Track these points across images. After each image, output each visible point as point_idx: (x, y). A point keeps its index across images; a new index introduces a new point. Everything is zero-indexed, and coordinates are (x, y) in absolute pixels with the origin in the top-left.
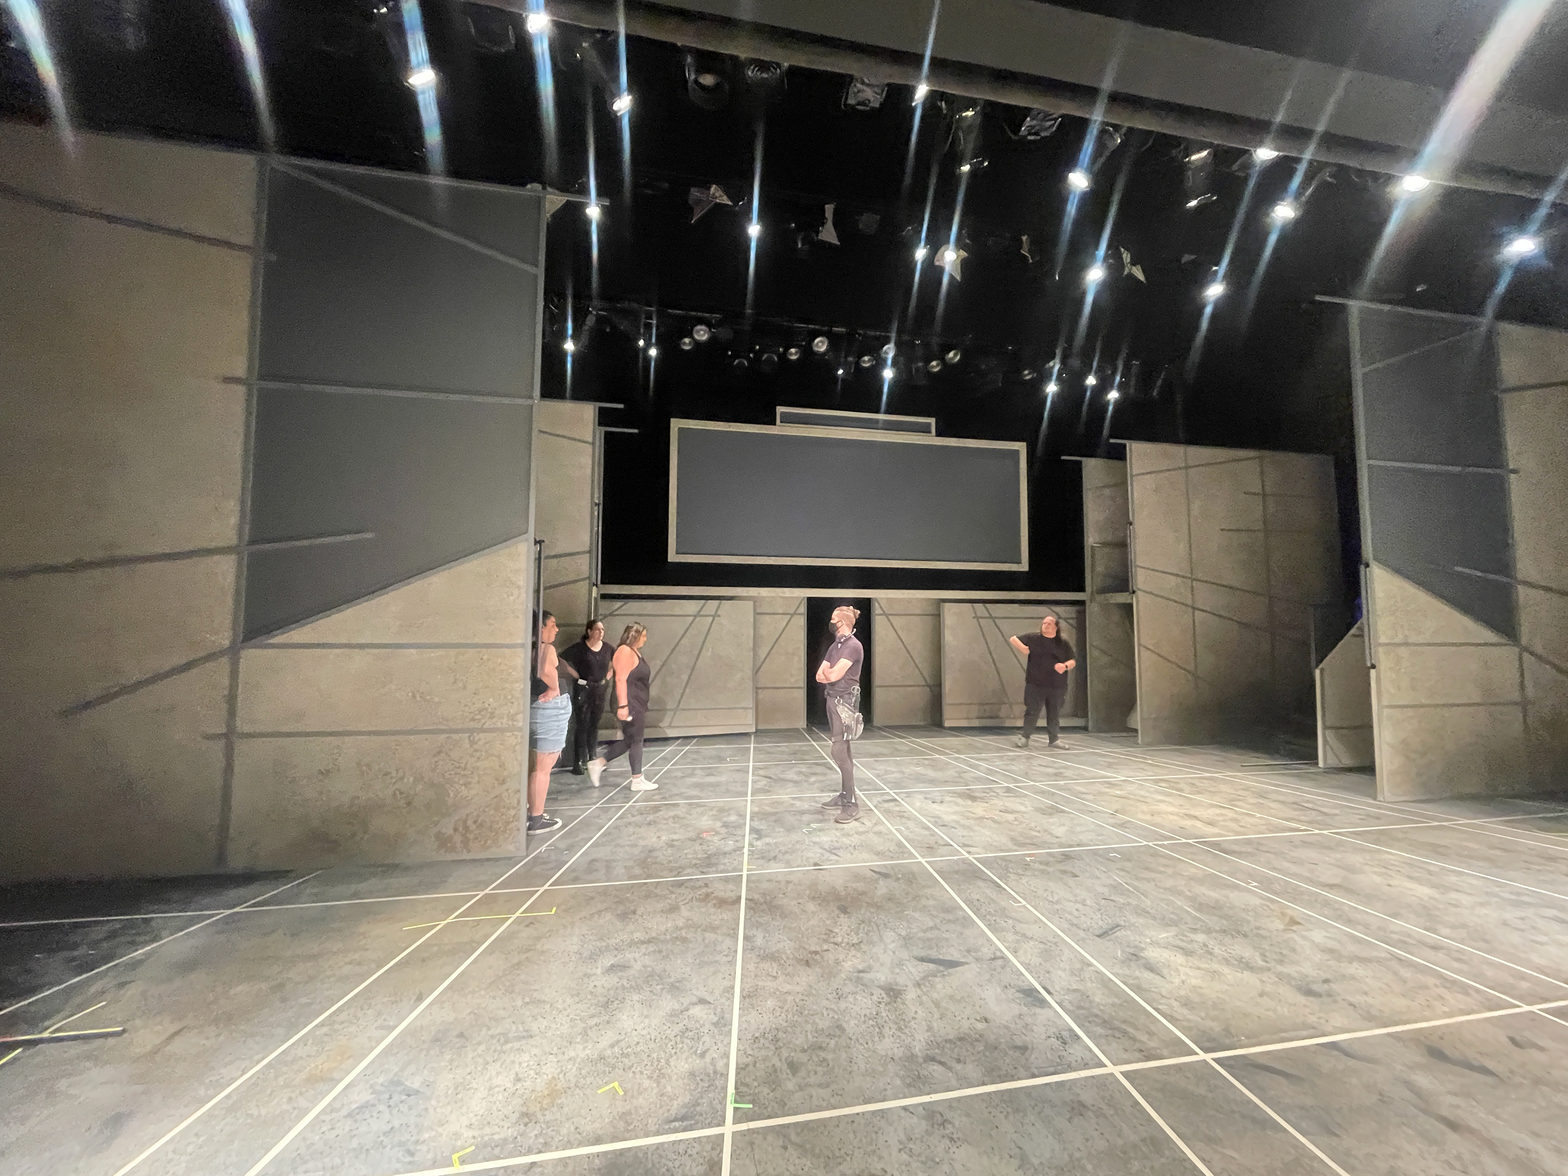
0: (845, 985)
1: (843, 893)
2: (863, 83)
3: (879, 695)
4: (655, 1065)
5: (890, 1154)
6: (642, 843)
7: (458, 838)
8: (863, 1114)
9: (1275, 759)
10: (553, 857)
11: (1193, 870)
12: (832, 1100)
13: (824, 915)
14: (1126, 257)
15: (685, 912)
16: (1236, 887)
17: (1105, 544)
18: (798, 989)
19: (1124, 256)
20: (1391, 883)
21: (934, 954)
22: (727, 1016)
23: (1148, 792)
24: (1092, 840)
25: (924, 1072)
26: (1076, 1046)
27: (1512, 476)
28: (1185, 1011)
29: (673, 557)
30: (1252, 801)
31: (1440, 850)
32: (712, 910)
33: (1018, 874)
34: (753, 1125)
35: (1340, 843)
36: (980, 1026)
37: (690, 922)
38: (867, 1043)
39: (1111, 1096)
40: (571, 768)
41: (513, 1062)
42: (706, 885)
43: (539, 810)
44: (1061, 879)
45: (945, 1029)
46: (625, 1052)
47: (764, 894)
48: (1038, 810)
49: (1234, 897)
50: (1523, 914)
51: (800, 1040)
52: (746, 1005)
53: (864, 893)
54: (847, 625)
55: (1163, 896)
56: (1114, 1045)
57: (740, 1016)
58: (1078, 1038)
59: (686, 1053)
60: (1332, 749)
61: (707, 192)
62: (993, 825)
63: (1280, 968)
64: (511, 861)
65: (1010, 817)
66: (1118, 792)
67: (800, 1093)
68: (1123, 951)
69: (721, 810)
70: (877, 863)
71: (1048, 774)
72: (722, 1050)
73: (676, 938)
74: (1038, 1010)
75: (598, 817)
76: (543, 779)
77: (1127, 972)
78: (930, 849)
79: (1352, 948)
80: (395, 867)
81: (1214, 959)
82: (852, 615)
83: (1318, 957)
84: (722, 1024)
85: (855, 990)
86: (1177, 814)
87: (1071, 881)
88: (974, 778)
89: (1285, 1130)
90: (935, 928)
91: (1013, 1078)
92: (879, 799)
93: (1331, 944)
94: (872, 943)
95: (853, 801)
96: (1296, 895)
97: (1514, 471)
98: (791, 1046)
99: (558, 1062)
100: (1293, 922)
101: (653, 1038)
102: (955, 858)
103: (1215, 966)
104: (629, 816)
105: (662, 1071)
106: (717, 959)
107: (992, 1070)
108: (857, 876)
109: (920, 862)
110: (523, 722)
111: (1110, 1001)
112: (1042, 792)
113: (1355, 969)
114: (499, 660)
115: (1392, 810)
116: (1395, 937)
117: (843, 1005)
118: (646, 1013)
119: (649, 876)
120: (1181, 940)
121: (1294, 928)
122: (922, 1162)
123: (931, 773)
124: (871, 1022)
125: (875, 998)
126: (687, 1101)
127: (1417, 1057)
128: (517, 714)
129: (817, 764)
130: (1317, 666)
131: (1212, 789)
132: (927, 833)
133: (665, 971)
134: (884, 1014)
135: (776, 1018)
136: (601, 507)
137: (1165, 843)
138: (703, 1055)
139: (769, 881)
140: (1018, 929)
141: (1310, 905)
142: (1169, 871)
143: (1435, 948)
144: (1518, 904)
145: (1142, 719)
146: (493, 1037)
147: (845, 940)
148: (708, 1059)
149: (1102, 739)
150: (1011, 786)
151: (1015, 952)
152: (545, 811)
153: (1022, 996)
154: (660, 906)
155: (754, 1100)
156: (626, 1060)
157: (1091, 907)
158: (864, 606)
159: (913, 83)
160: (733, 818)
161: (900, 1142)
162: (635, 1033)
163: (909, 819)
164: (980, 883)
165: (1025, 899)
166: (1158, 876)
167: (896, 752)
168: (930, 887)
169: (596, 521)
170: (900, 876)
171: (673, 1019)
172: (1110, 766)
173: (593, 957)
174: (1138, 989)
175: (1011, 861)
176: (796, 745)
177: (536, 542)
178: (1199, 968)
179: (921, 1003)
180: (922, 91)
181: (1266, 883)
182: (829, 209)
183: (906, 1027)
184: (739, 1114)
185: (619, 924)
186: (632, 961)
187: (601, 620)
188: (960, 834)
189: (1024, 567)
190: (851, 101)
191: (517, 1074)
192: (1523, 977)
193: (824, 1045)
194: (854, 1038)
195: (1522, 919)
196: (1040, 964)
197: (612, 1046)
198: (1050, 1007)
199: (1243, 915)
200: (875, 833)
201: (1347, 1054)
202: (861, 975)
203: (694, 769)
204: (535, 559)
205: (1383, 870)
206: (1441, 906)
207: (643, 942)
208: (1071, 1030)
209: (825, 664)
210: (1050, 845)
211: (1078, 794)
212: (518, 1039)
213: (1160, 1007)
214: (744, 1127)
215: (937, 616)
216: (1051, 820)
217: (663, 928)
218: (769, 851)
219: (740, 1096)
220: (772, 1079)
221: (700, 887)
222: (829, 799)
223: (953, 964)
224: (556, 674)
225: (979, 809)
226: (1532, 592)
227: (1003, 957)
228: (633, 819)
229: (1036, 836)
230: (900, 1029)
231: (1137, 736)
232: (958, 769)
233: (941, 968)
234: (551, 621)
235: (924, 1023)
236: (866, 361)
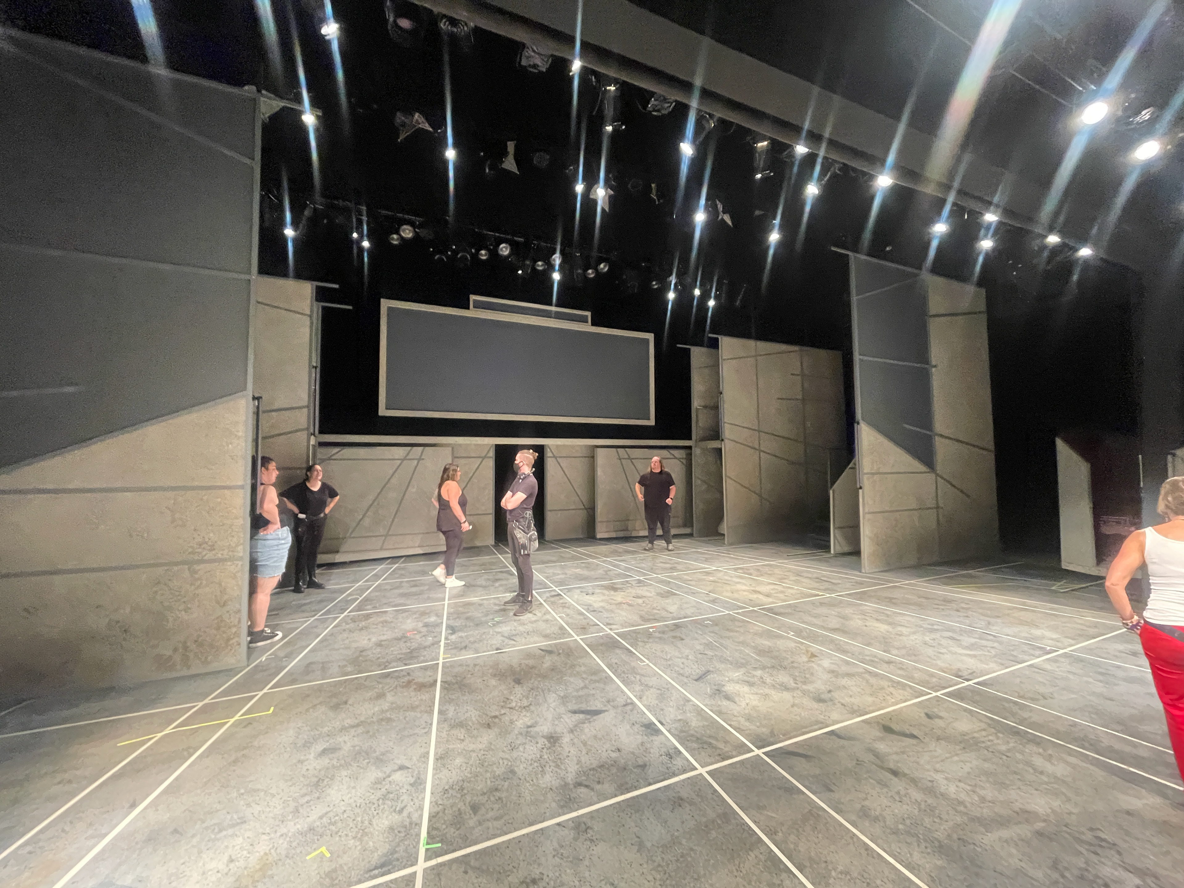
0: (517, 738)
1: (518, 669)
2: (534, 51)
3: (550, 517)
4: (359, 827)
5: (547, 860)
6: (354, 645)
7: (177, 658)
8: (528, 834)
9: (808, 550)
10: (273, 665)
11: (756, 628)
12: (505, 828)
13: (503, 687)
14: (720, 207)
15: (390, 697)
16: (780, 637)
17: (705, 407)
18: (481, 746)
19: (719, 206)
20: (867, 624)
21: (584, 707)
22: (422, 777)
23: (731, 577)
24: (693, 613)
25: (573, 795)
26: (678, 759)
27: (934, 369)
28: (747, 724)
29: (383, 411)
30: (794, 578)
31: (893, 601)
32: (413, 694)
33: (644, 642)
34: (440, 860)
35: (841, 602)
36: (614, 755)
37: (394, 705)
38: (532, 781)
39: (699, 789)
40: (292, 588)
41: (227, 847)
42: (409, 674)
43: (261, 625)
44: (672, 643)
45: (589, 761)
46: (333, 820)
47: (456, 676)
48: (658, 594)
49: (781, 644)
50: (934, 637)
51: (480, 787)
52: (439, 765)
53: (533, 667)
54: (527, 465)
55: (737, 648)
56: (703, 753)
57: (434, 775)
58: (680, 752)
59: (387, 813)
60: (838, 542)
61: (410, 118)
62: (628, 607)
63: (804, 687)
64: (230, 672)
65: (640, 601)
66: (711, 578)
67: (479, 828)
68: (711, 689)
69: (423, 614)
70: (544, 643)
71: (666, 569)
72: (417, 804)
73: (382, 720)
74: (654, 738)
75: (316, 627)
76: (263, 599)
77: (713, 702)
78: (583, 629)
79: (844, 669)
80: (112, 689)
81: (767, 687)
82: (531, 457)
83: (825, 676)
84: (418, 783)
85: (524, 741)
86: (748, 591)
87: (679, 644)
88: (615, 574)
89: (803, 793)
90: (585, 687)
91: (636, 788)
92: (548, 595)
93: (834, 667)
94: (539, 704)
95: (530, 599)
96: (813, 638)
97: (935, 366)
98: (474, 792)
99: (270, 839)
100: (813, 656)
101: (358, 805)
102: (601, 634)
103: (767, 691)
104: (344, 624)
105: (366, 831)
106: (415, 732)
107: (622, 785)
108: (529, 655)
109: (576, 640)
110: (243, 552)
111: (701, 724)
112: (662, 582)
113: (845, 681)
114: (219, 500)
115: (869, 578)
116: (867, 658)
117: (515, 754)
118: (352, 784)
119: (360, 672)
120: (747, 676)
121: (813, 660)
122: (571, 861)
123: (585, 573)
124: (536, 764)
125: (539, 745)
126: (385, 851)
127: (877, 733)
128: (237, 546)
129: (501, 572)
130: (831, 487)
131: (769, 572)
132: (582, 617)
133: (371, 748)
134: (546, 757)
135: (463, 771)
136: (318, 370)
137: (740, 611)
138: (401, 811)
139: (461, 665)
140: (643, 681)
141: (822, 644)
142: (742, 630)
143: (889, 662)
144: (932, 631)
145: (728, 528)
146: (207, 828)
147: (519, 704)
148: (405, 813)
149: (703, 542)
150: (641, 578)
151: (640, 698)
152: (266, 626)
153: (644, 729)
154: (369, 694)
155: (442, 839)
156: (333, 828)
157: (692, 660)
158: (540, 450)
159: (569, 58)
160: (433, 619)
161: (555, 850)
162: (343, 803)
163: (568, 608)
164: (618, 651)
165: (648, 659)
166: (735, 634)
167: (562, 559)
168: (581, 657)
169: (313, 382)
170: (561, 651)
171: (375, 786)
172: (706, 560)
173: (307, 745)
174: (719, 713)
175: (639, 633)
176: (486, 558)
177: (254, 398)
178: (757, 694)
179: (574, 744)
180: (576, 66)
181: (799, 632)
182: (511, 146)
183: (561, 763)
184: (429, 853)
185: (331, 714)
186: (342, 743)
187: (319, 464)
188: (605, 616)
189: (652, 422)
190: (524, 63)
191: (230, 856)
192: (932, 675)
193: (500, 787)
194: (522, 778)
195: (934, 640)
196: (657, 704)
197: (321, 818)
198: (662, 733)
199: (784, 655)
200: (544, 621)
201: (839, 737)
202: (529, 729)
203: (402, 582)
204: (254, 413)
205: (863, 617)
206: (892, 636)
207: (353, 727)
208: (676, 748)
209: (509, 493)
210: (664, 619)
211: (685, 581)
212: (233, 826)
213: (732, 723)
214: (433, 862)
215: (592, 457)
216: (667, 601)
217: (370, 713)
218: (461, 643)
219: (431, 839)
220: (458, 821)
221: (404, 676)
222: (510, 598)
223: (597, 713)
224: (276, 511)
225: (619, 597)
226: (943, 440)
227: (633, 703)
228: (348, 626)
229: (658, 613)
230: (557, 766)
231: (724, 539)
232: (605, 569)
233: (588, 717)
234: (272, 466)
235: (575, 758)
236: (540, 265)
